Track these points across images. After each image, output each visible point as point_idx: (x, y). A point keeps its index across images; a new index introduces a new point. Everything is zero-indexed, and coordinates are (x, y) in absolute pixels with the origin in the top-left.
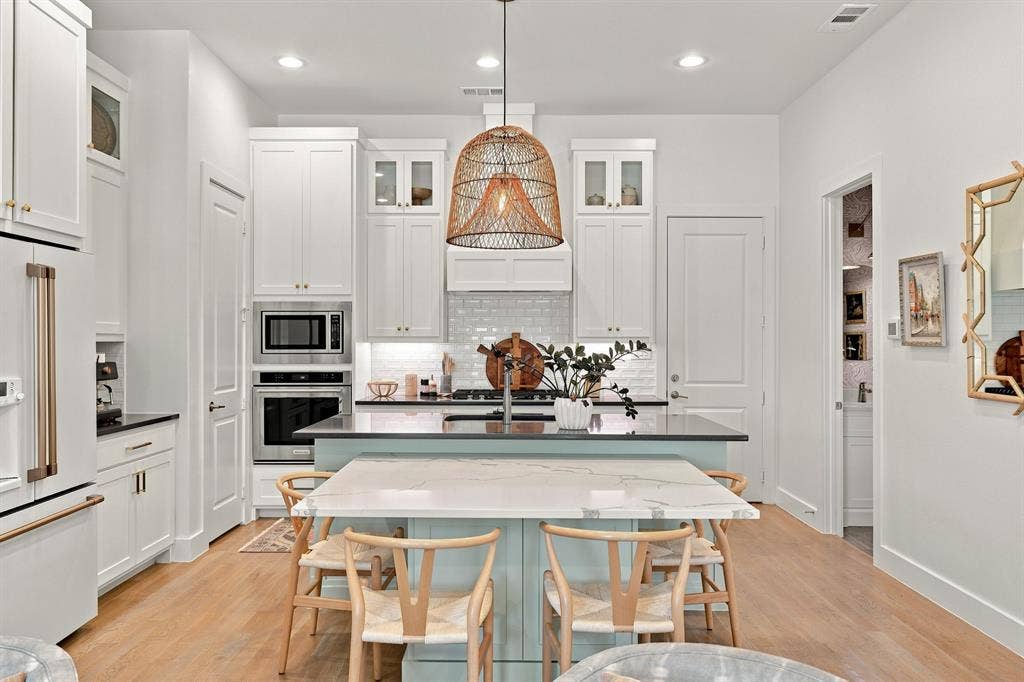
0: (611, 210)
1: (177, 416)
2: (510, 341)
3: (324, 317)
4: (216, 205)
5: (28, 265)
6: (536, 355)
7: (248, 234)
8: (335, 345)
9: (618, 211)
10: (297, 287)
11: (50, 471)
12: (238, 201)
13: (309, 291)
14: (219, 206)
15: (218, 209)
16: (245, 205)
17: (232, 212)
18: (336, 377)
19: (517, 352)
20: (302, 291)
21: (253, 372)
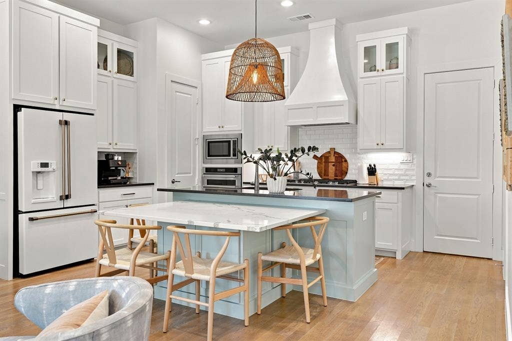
0: (379, 74)
1: (153, 184)
2: (329, 152)
3: (230, 141)
4: (176, 92)
5: (60, 120)
6: (343, 160)
7: (200, 103)
8: (234, 155)
9: (384, 73)
10: (219, 127)
11: (67, 197)
12: (194, 89)
13: (225, 129)
14: (178, 92)
15: (178, 93)
16: (198, 91)
17: (189, 94)
18: (235, 170)
19: (333, 159)
20: (221, 129)
21: (203, 167)
